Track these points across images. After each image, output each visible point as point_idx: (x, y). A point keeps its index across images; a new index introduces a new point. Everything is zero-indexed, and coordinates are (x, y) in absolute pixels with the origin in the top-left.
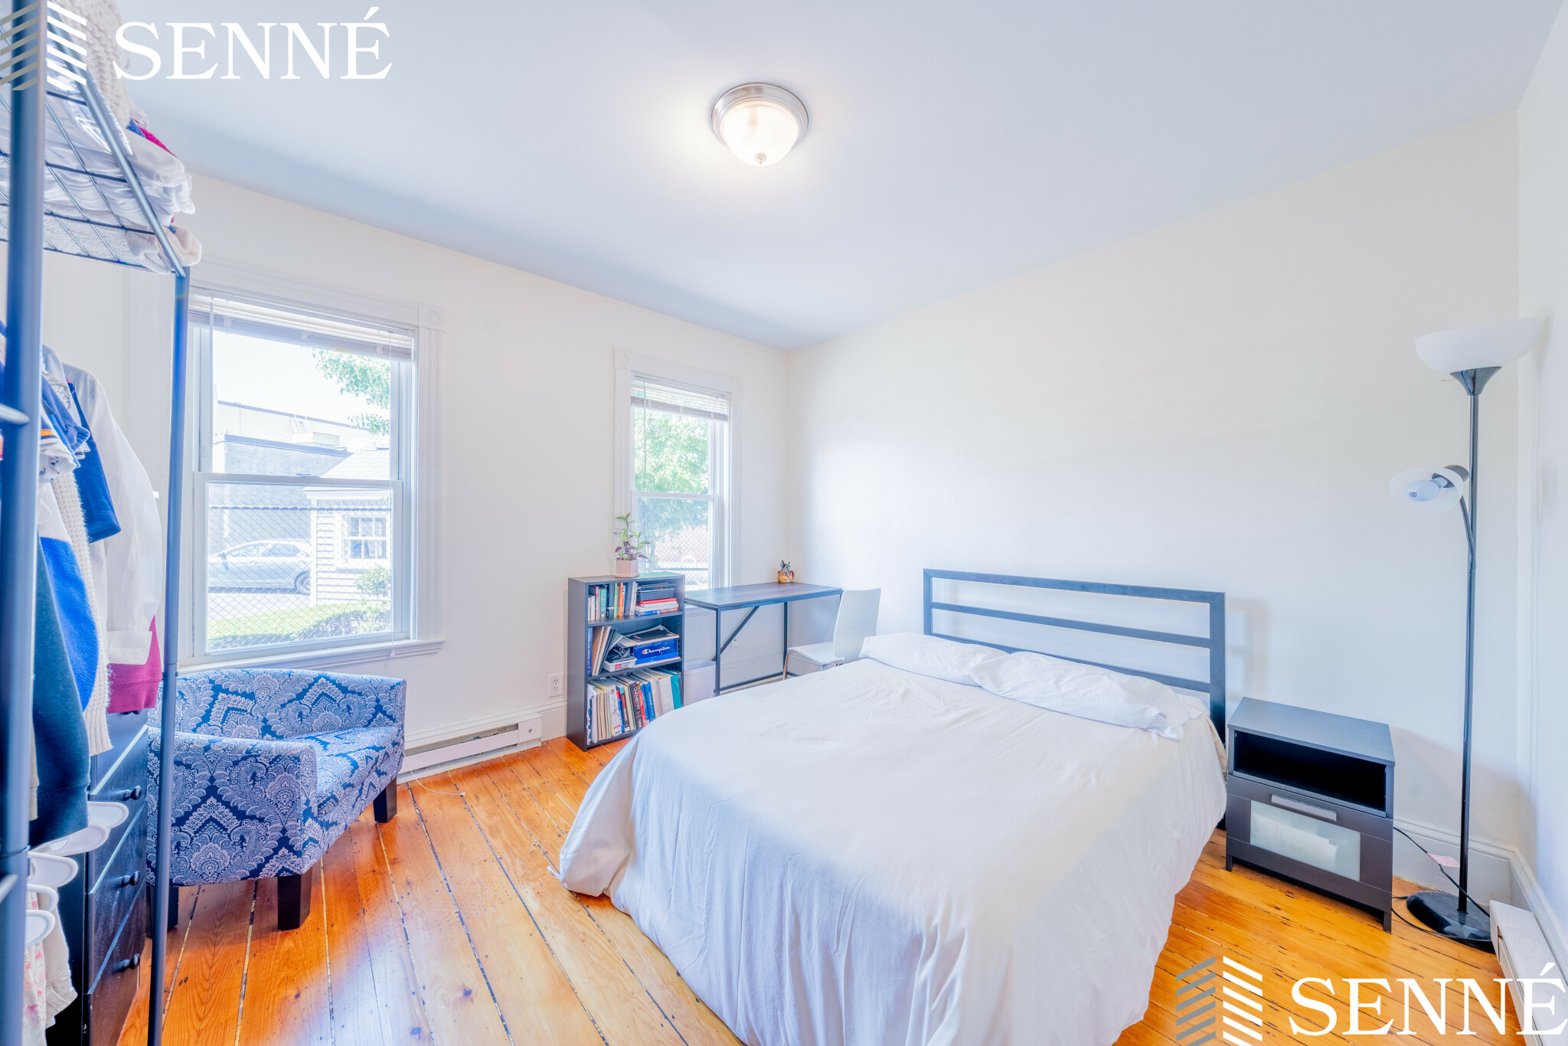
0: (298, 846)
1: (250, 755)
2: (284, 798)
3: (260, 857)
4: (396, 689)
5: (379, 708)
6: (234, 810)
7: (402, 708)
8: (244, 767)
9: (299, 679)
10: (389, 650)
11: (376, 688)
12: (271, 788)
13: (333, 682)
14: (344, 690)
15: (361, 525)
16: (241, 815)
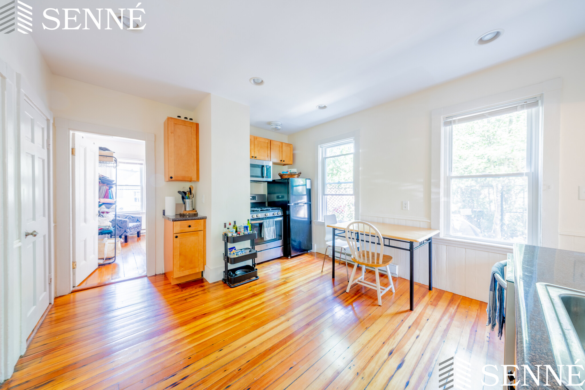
0: (127, 232)
1: (121, 220)
2: (125, 226)
3: (123, 233)
4: (140, 217)
5: (138, 220)
6: (119, 227)
7: (141, 220)
8: (120, 222)
9: (126, 215)
10: (140, 213)
11: (137, 217)
12: (124, 224)
13: (131, 216)
14: (133, 217)
15: (136, 193)
16: (120, 227)
